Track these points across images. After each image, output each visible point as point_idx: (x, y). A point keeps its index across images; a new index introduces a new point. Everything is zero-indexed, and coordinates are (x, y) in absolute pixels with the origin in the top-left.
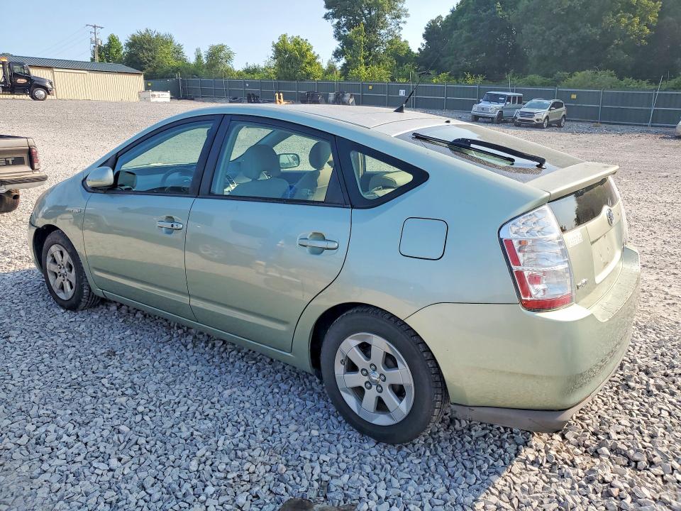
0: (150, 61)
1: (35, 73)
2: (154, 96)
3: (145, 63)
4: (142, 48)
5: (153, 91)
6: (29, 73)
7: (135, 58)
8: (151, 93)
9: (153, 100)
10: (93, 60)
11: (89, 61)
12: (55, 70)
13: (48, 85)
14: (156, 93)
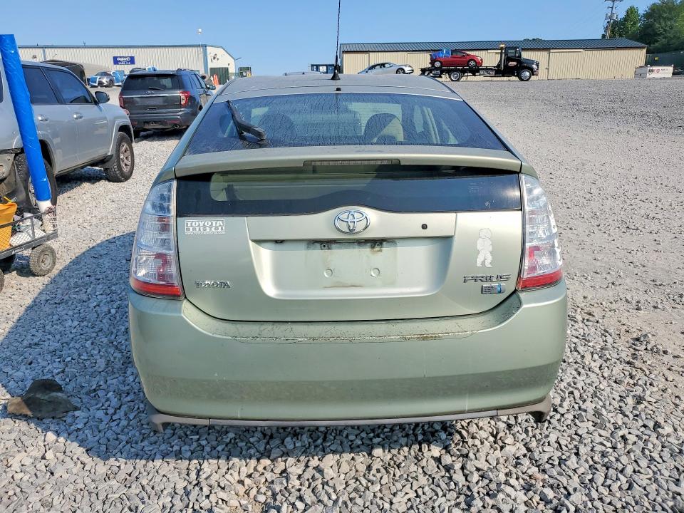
0: (665, 31)
1: (526, 55)
2: (653, 71)
3: (659, 35)
4: (660, 16)
5: (651, 66)
6: (520, 56)
7: (649, 30)
8: (649, 68)
9: (650, 76)
10: (604, 36)
11: (600, 38)
12: (552, 51)
13: (534, 66)
14: (655, 68)
